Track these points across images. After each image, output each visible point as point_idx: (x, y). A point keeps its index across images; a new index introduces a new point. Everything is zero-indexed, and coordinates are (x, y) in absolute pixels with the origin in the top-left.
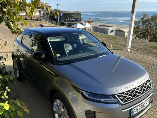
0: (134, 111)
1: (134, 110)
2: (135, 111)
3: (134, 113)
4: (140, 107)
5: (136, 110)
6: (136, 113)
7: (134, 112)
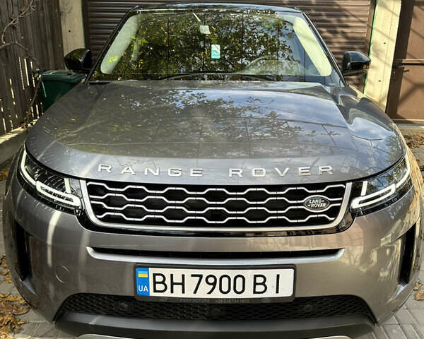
0: (155, 283)
1: (159, 279)
2: (163, 282)
3: (155, 291)
4: (201, 276)
5: (173, 284)
6: (167, 294)
7: (160, 287)
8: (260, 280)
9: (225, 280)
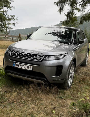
4: (21, 65)
6: (16, 67)
8: (28, 67)
9: (24, 66)
